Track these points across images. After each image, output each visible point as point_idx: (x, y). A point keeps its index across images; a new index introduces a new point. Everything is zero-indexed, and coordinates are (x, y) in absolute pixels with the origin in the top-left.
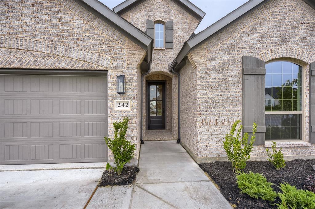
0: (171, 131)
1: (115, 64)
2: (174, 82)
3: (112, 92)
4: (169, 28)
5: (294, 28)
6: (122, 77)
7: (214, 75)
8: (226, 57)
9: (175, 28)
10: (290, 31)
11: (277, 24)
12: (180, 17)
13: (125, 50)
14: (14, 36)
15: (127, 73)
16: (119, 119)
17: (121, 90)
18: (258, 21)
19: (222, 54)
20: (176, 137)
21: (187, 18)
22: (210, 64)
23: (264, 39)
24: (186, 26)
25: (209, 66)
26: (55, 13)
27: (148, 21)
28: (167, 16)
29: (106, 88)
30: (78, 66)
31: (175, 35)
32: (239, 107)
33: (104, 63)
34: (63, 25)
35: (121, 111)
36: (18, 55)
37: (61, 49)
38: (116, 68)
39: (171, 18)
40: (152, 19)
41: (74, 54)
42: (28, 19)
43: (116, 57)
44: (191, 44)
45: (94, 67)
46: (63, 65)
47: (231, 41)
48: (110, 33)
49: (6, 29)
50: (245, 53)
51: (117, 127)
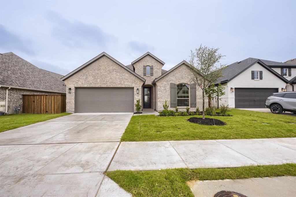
0: (153, 108)
1: (136, 86)
2: (154, 88)
3: (135, 93)
4: (152, 68)
5: (185, 75)
6: (138, 89)
7: (163, 88)
8: (166, 83)
9: (154, 68)
10: (184, 75)
11: (180, 74)
12: (156, 64)
13: (139, 82)
14: (111, 79)
15: (139, 88)
16: (138, 99)
17: (138, 92)
18: (175, 73)
19: (164, 82)
20: (154, 109)
21: (158, 64)
22: (161, 85)
23: (177, 78)
24: (158, 67)
25: (161, 86)
26: (121, 73)
27: (144, 66)
28: (151, 64)
29: (133, 92)
30: (127, 86)
31: (154, 71)
32: (170, 97)
33: (133, 85)
34: (123, 76)
35: (138, 98)
36: (112, 84)
37: (122, 82)
38: (136, 87)
39: (153, 64)
40: (145, 65)
41: (126, 83)
42: (114, 75)
43: (136, 84)
44: (156, 81)
45: (131, 87)
46: (123, 86)
47: (167, 79)
48: (135, 78)
49: (109, 77)
50: (171, 82)
51: (137, 101)
